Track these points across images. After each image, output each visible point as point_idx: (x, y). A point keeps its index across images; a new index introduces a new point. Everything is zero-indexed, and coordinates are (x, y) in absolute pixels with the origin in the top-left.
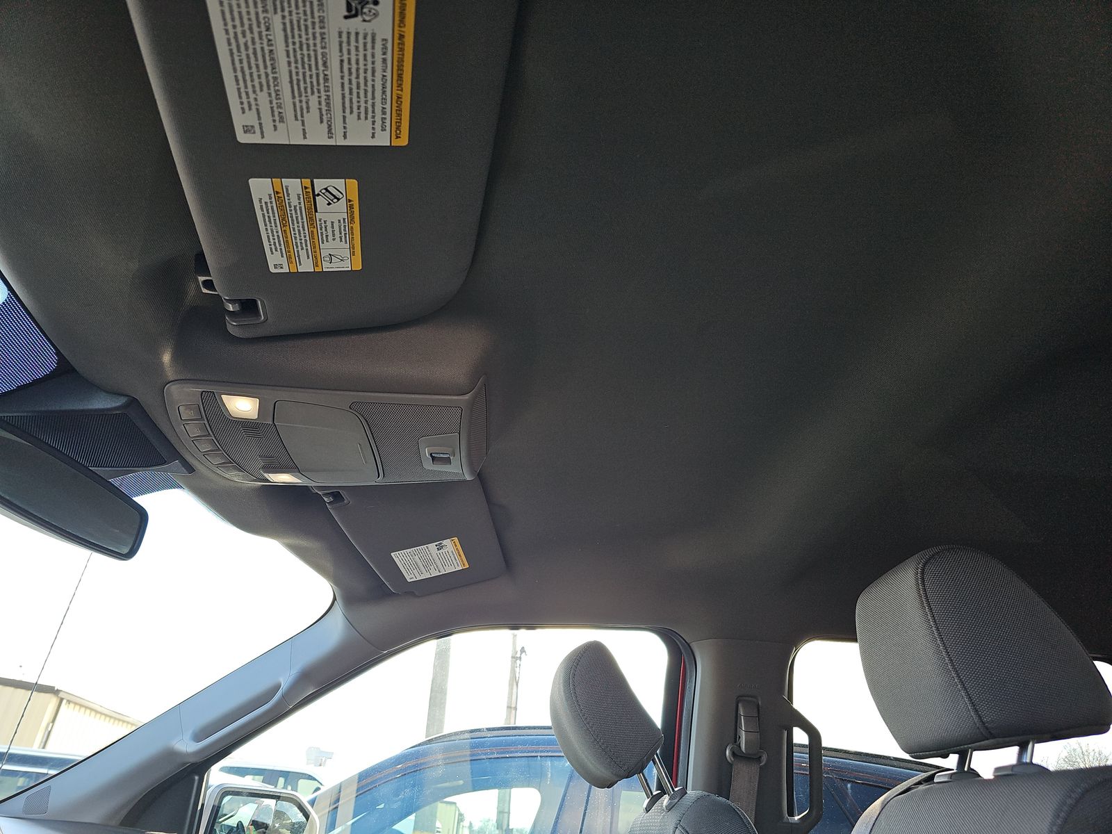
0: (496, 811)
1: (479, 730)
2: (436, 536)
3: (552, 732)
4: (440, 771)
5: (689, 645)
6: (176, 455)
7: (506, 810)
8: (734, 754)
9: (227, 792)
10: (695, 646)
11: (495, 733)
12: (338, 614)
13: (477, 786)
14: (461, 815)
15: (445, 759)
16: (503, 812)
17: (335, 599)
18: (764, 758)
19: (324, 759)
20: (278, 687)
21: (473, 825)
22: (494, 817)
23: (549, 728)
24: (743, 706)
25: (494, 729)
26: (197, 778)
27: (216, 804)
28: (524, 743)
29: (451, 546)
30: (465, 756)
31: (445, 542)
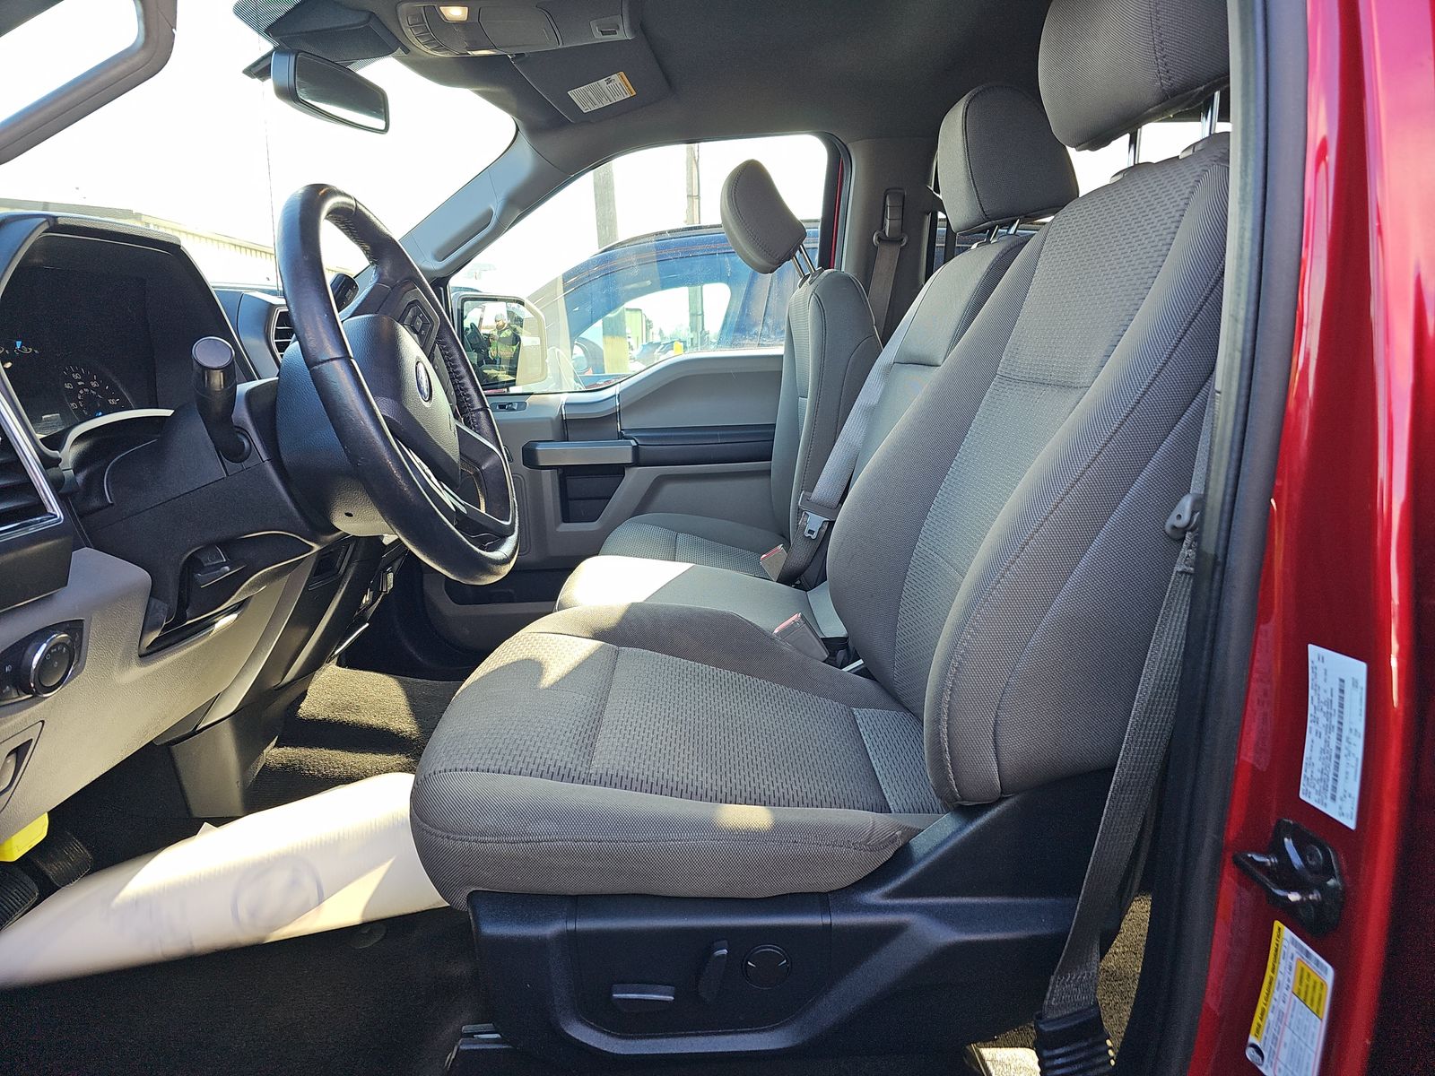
0: (688, 314)
1: (661, 233)
2: (605, 73)
3: (722, 229)
4: (636, 271)
5: (845, 146)
6: (399, 44)
7: (700, 313)
8: (879, 239)
9: (465, 300)
10: (850, 146)
11: (678, 234)
12: (524, 144)
13: (665, 285)
14: (648, 321)
15: (638, 260)
16: (697, 315)
17: (518, 130)
18: (905, 240)
19: (478, 271)
20: (490, 213)
21: (664, 332)
22: (686, 320)
23: (719, 226)
24: (890, 199)
25: (678, 230)
26: (442, 289)
27: (460, 308)
28: (703, 242)
29: (618, 79)
30: (652, 258)
31: (613, 77)
